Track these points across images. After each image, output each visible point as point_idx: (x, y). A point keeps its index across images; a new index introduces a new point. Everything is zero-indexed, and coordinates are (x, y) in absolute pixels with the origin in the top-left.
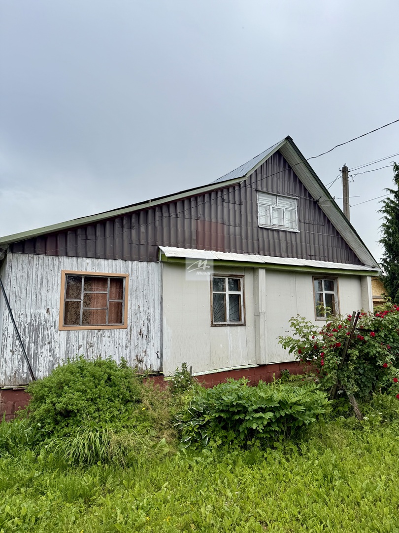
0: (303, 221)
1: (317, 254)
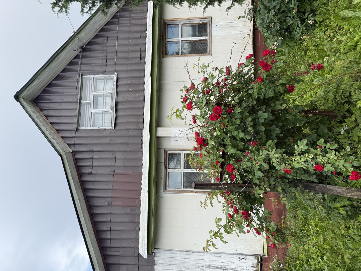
0: (104, 68)
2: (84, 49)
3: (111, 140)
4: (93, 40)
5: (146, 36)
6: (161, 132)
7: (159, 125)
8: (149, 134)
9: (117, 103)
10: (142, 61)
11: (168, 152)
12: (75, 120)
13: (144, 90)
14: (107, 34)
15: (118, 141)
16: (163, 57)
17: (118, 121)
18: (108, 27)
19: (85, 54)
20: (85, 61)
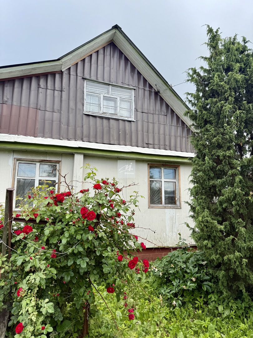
0: (140, 110)
1: (156, 142)
2: (157, 93)
3: (72, 109)
4: (164, 103)
5: (166, 150)
6: (79, 158)
7: (86, 156)
8: (77, 146)
9: (108, 119)
10: (145, 145)
11: (58, 165)
12: (93, 78)
13: (119, 144)
14: (169, 115)
15: (71, 116)
16: (148, 164)
17: (91, 117)
18: (175, 117)
19: (153, 94)
20: (147, 93)
